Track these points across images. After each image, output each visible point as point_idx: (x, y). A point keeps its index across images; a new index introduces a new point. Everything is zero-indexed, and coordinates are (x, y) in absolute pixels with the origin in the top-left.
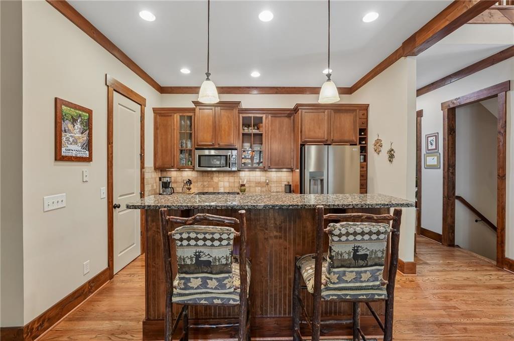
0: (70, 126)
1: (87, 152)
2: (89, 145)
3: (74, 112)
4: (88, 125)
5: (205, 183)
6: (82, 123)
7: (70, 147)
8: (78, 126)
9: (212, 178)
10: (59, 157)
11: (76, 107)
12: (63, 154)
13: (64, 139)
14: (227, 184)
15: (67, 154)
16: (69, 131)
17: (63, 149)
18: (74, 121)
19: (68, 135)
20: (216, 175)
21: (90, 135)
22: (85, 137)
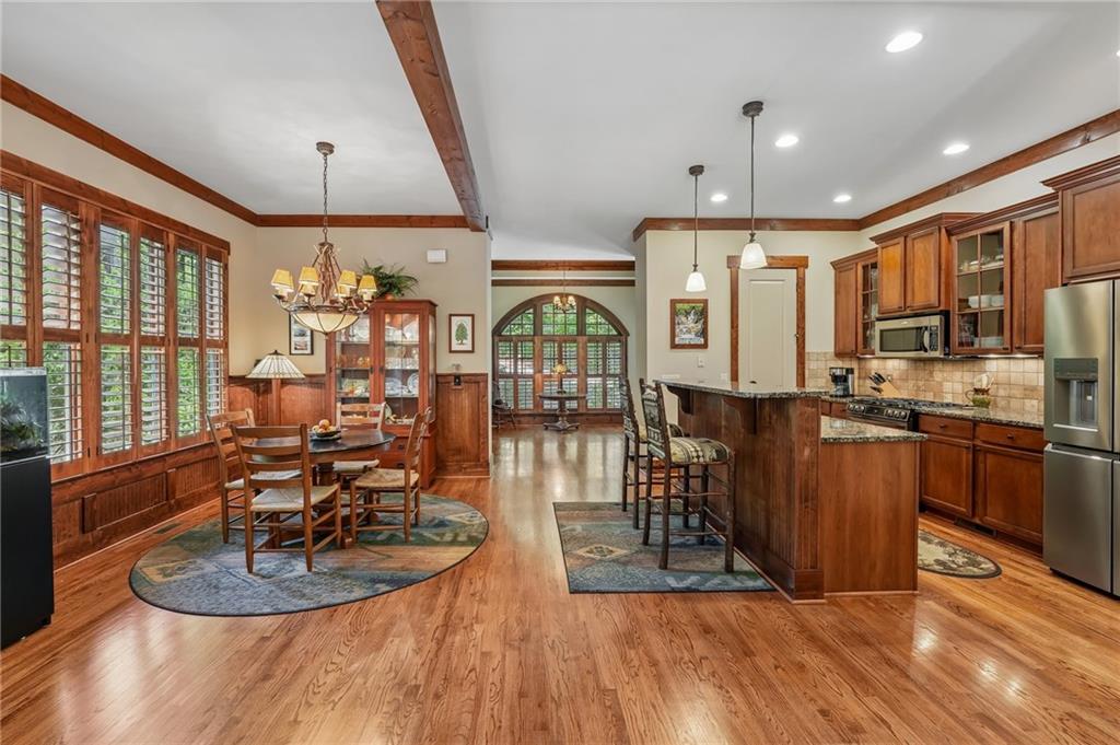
0: (684, 319)
1: (702, 340)
2: (704, 333)
3: (686, 306)
4: (703, 314)
5: (921, 383)
6: (696, 314)
7: (683, 336)
8: (692, 317)
9: (931, 373)
10: (674, 346)
11: (688, 301)
12: (677, 343)
13: (677, 330)
14: (959, 388)
15: (681, 342)
16: (683, 323)
17: (677, 339)
18: (687, 314)
19: (681, 326)
20: (938, 366)
21: (705, 323)
22: (699, 326)
